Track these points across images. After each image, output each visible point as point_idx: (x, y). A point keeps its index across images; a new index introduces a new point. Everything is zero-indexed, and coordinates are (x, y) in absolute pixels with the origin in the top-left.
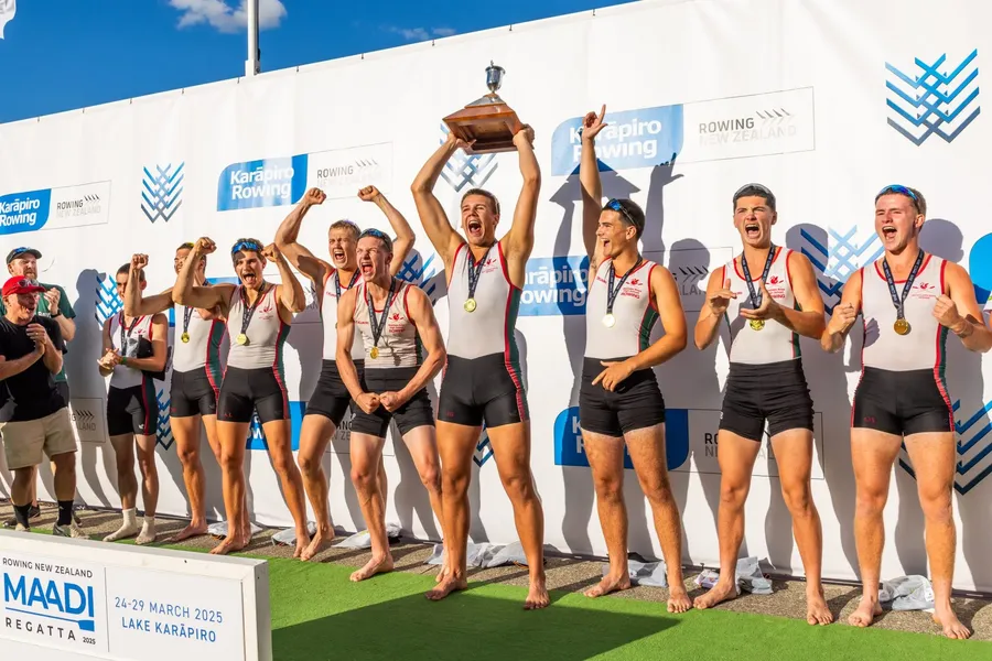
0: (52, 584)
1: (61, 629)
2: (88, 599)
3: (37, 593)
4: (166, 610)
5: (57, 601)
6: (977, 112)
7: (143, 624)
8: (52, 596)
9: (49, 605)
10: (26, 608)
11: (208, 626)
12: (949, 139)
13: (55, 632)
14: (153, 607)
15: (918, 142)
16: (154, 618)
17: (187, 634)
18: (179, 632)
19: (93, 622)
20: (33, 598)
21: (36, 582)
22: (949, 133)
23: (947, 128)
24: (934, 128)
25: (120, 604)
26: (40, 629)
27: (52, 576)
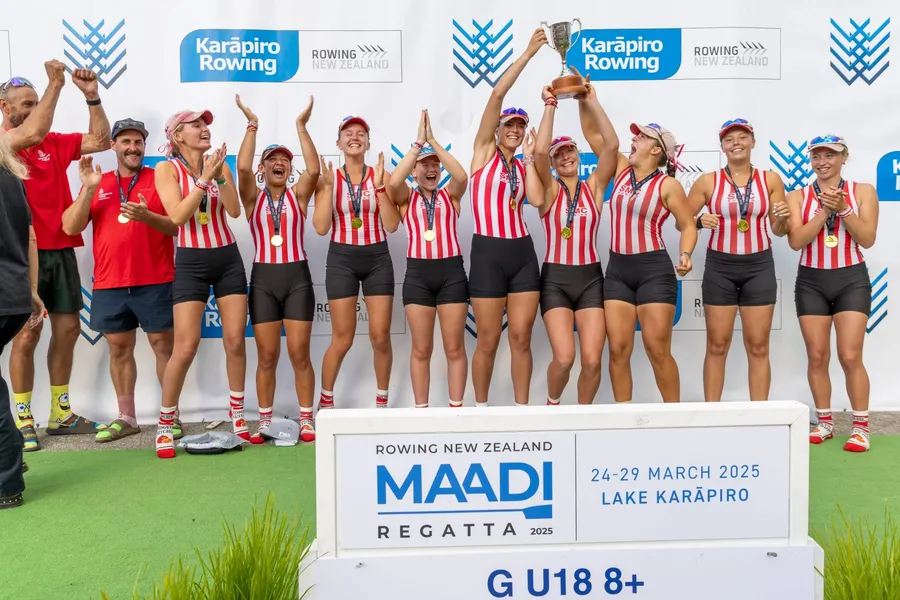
0: (476, 469)
1: (489, 526)
2: (542, 479)
3: (446, 483)
4: (674, 474)
5: (486, 489)
6: (887, 65)
7: (636, 497)
8: (476, 482)
9: (467, 496)
10: (423, 506)
11: (737, 484)
12: (869, 82)
13: (479, 530)
14: (653, 473)
15: (850, 83)
16: (653, 486)
17: (705, 498)
18: (693, 498)
19: (550, 506)
20: (436, 490)
21: (445, 469)
22: (869, 78)
23: (868, 74)
24: (859, 74)
25: (599, 477)
26: (449, 531)
27: (478, 457)
